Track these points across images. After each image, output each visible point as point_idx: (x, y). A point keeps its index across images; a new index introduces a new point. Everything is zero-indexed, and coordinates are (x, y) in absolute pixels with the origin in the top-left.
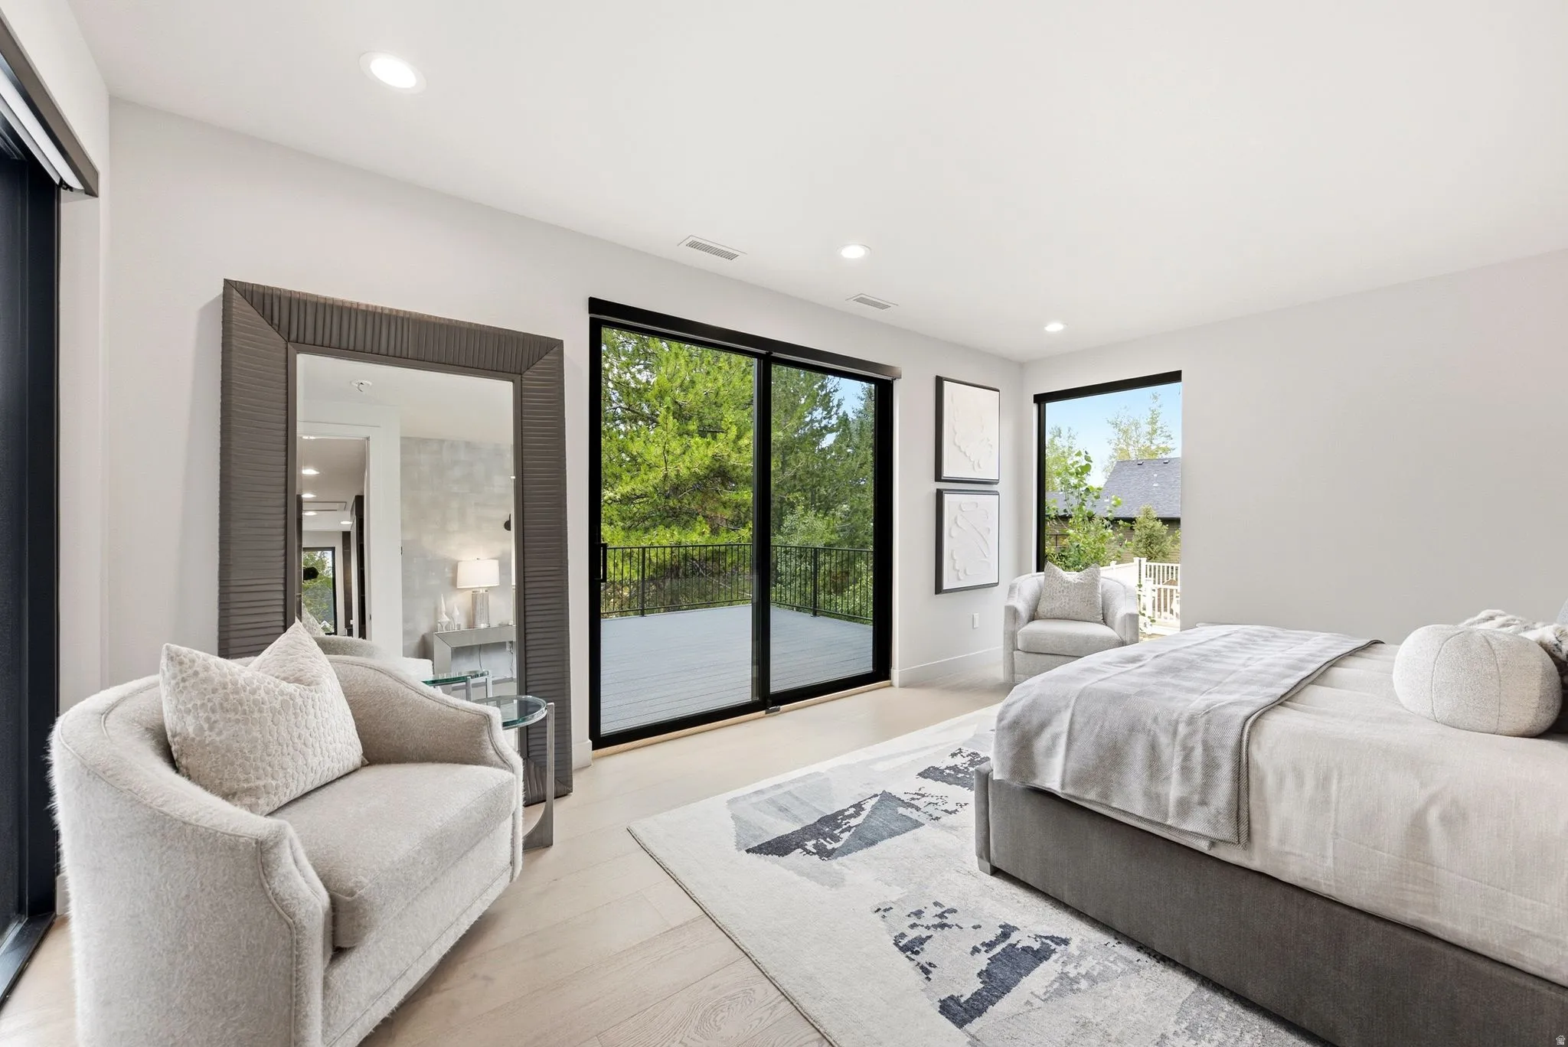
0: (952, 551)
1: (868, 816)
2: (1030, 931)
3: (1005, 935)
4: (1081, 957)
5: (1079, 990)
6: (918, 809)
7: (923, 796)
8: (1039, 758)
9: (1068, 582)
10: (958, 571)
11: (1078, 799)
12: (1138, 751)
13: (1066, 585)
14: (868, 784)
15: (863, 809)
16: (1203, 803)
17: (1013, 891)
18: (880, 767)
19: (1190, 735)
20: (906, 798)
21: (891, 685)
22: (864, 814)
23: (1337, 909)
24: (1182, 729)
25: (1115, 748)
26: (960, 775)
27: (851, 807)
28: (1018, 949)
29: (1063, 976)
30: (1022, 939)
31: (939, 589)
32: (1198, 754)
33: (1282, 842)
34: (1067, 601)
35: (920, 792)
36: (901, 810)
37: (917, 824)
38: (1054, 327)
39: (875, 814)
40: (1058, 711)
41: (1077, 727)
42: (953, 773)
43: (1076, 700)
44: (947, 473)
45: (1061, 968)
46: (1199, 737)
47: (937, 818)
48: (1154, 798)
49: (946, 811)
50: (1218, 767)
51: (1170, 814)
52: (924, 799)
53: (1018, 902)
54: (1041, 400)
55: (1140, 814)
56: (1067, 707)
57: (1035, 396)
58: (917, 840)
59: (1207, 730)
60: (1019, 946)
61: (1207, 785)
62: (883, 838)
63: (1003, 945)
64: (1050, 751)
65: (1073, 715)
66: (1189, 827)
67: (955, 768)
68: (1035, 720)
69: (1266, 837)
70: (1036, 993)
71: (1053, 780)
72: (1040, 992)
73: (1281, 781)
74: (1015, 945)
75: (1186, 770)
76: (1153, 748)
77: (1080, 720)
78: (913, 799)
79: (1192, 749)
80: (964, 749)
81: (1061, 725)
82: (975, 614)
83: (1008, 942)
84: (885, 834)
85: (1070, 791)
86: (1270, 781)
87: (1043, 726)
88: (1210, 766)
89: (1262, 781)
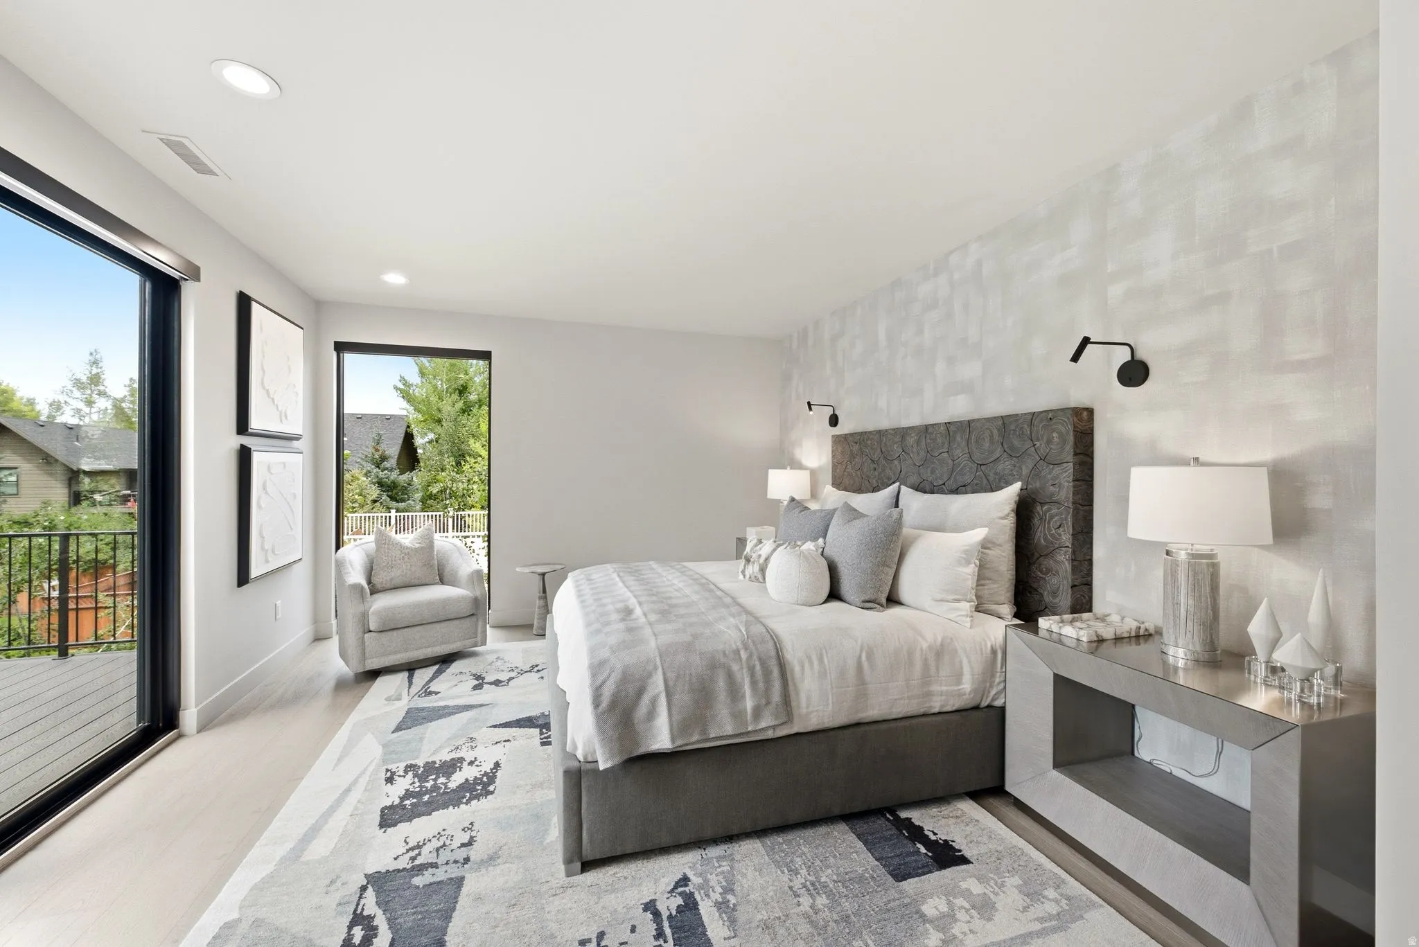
0: (261, 526)
1: (389, 920)
2: (662, 893)
3: (657, 914)
4: (706, 881)
5: (734, 905)
6: (434, 865)
7: (418, 847)
8: (640, 727)
9: (407, 548)
10: (267, 550)
11: (687, 745)
12: (721, 684)
13: (406, 551)
14: (332, 882)
15: (371, 918)
16: (768, 703)
17: (612, 872)
18: (320, 848)
19: (750, 657)
20: (404, 863)
21: (180, 736)
22: (381, 921)
23: (831, 733)
24: (744, 655)
25: (704, 688)
26: (426, 798)
27: (350, 928)
28: (676, 916)
29: (717, 904)
30: (669, 905)
31: (243, 577)
32: (758, 667)
33: (808, 707)
34: (409, 567)
35: (411, 845)
36: (418, 881)
37: (459, 882)
38: (395, 279)
39: (394, 910)
40: (650, 675)
41: (671, 683)
42: (415, 800)
43: (661, 658)
44: (255, 423)
45: (710, 901)
46: (755, 657)
47: (467, 860)
48: (738, 716)
49: (463, 845)
50: (771, 672)
51: (749, 721)
52: (425, 850)
53: (626, 878)
54: (341, 347)
55: (731, 733)
56: (656, 668)
57: (336, 343)
58: (478, 899)
59: (757, 649)
60: (674, 913)
61: (768, 689)
62: (444, 931)
63: (666, 924)
64: (651, 714)
65: (664, 674)
66: (763, 725)
67: (408, 795)
68: (631, 689)
69: (799, 707)
70: (726, 936)
71: (661, 739)
72: (727, 933)
73: (802, 667)
74: (671, 914)
75: (754, 683)
76: (730, 676)
77: (671, 675)
78: (413, 859)
79: (754, 666)
80: (393, 767)
81: (657, 685)
82: (277, 603)
83: (665, 917)
84: (438, 922)
85: (679, 743)
86: (797, 669)
87: (640, 692)
88: (767, 673)
89: (792, 670)
